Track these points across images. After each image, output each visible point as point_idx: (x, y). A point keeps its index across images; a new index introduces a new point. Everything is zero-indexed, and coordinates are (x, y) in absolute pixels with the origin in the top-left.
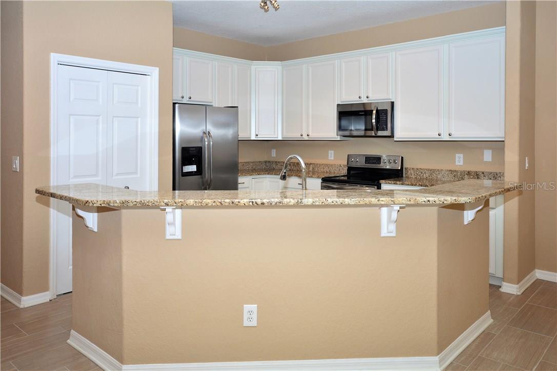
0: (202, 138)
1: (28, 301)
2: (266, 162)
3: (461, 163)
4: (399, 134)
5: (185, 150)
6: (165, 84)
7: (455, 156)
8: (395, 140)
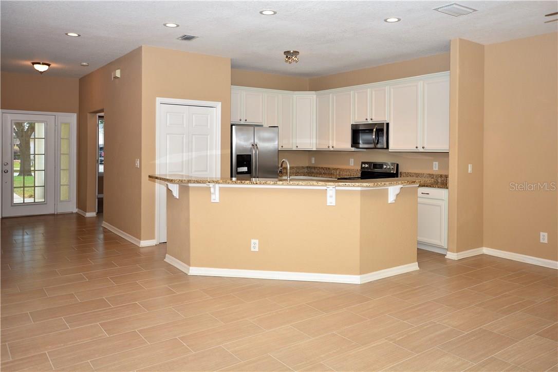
0: (251, 148)
1: (144, 243)
2: (307, 167)
3: (437, 169)
4: (392, 147)
5: (238, 156)
6: (226, 112)
7: (433, 163)
8: (390, 151)
